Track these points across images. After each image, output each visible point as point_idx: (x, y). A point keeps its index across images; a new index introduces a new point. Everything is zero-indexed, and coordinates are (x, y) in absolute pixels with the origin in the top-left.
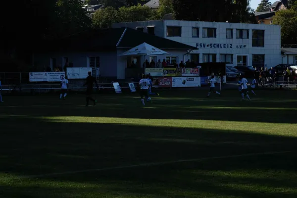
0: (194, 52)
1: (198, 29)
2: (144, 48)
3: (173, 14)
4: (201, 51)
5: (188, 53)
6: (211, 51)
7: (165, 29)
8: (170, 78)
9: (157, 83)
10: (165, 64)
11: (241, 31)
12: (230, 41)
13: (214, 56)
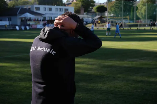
0: (44, 16)
1: (46, 8)
2: (27, 15)
3: (37, 3)
4: (47, 16)
5: (42, 17)
6: (50, 16)
7: (34, 8)
8: (36, 25)
9: (32, 27)
10: (34, 20)
11: (60, 9)
12: (57, 12)
13: (51, 18)
